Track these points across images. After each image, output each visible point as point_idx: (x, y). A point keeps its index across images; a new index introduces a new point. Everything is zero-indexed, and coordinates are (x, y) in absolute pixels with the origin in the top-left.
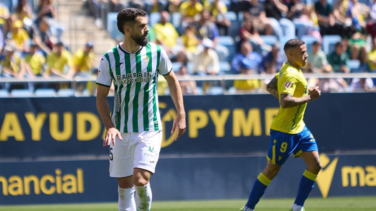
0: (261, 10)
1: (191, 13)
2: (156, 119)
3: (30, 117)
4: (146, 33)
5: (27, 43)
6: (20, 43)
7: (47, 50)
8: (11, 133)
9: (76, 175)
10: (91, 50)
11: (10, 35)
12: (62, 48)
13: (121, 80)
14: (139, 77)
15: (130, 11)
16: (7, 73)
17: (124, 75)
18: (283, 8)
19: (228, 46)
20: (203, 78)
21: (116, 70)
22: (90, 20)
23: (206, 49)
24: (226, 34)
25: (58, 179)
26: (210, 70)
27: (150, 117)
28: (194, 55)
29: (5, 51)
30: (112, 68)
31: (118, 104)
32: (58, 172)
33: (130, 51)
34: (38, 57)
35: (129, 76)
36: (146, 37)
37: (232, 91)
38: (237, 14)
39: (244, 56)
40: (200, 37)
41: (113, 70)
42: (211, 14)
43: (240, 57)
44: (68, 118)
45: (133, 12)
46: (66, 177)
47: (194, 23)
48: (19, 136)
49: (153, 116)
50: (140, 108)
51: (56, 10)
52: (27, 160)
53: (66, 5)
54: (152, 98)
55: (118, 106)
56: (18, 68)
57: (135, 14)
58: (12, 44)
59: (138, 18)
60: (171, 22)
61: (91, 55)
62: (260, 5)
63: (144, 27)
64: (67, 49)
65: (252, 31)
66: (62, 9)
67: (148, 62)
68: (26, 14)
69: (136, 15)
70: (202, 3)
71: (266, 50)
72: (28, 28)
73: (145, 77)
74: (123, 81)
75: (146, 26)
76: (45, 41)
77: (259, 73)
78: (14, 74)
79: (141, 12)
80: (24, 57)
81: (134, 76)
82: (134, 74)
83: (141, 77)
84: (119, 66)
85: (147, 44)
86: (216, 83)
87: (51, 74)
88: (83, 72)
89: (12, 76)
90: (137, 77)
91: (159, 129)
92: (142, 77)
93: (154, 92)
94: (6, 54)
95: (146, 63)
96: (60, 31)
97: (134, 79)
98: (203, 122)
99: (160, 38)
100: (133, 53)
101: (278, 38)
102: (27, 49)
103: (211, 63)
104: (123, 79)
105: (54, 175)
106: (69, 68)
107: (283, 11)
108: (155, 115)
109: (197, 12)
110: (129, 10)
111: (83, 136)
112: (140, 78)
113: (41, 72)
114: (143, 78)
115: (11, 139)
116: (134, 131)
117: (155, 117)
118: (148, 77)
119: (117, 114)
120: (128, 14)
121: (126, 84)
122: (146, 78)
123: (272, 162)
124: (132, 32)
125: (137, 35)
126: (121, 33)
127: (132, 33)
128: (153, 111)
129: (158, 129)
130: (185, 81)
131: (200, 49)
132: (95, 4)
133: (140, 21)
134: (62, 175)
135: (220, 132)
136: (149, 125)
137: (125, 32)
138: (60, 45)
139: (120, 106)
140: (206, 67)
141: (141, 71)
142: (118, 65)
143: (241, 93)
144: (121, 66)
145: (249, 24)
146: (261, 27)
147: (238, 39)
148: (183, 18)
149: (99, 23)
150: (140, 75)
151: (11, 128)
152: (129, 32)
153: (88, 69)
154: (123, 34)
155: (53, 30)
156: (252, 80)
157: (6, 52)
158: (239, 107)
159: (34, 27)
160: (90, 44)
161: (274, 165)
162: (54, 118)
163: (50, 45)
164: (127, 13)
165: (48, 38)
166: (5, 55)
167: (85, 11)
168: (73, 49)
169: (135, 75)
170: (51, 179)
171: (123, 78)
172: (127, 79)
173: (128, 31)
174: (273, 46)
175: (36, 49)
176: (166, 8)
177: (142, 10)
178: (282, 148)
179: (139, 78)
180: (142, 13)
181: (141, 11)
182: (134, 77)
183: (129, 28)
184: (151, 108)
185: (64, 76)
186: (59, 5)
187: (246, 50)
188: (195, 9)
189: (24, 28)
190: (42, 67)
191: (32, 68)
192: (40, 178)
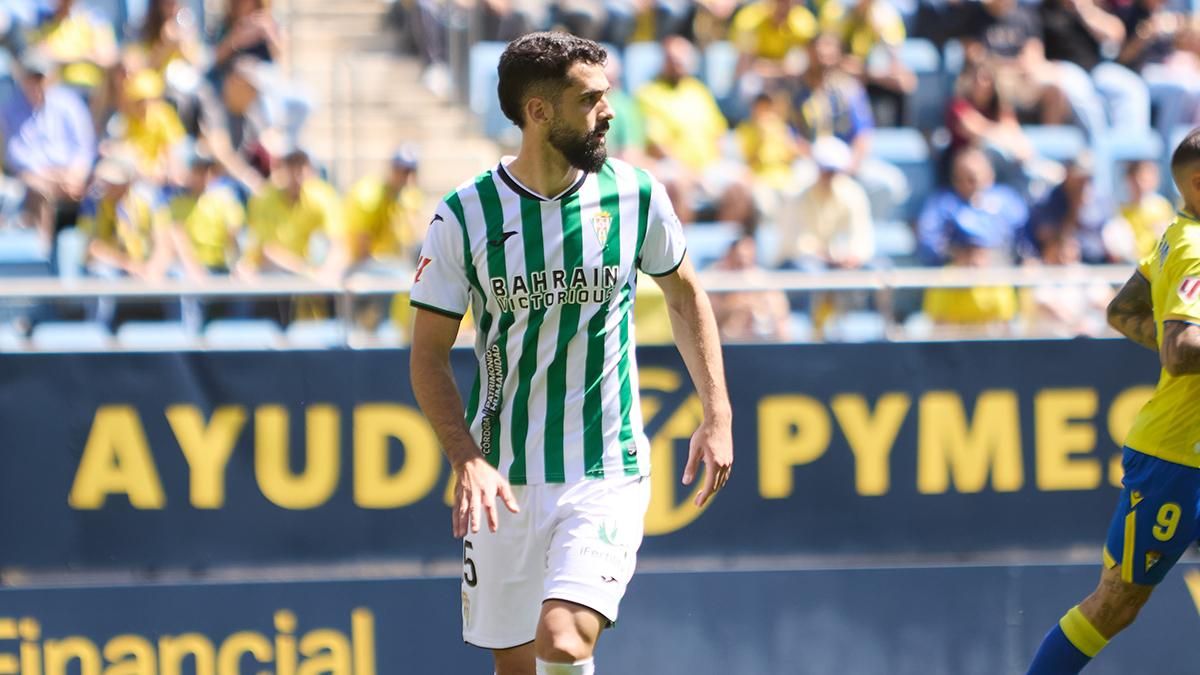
0: (1027, 34)
1: (774, 43)
2: (628, 434)
3: (184, 422)
4: (603, 124)
5: (179, 152)
6: (154, 154)
7: (248, 178)
8: (115, 482)
9: (346, 630)
10: (410, 178)
11: (115, 126)
12: (305, 171)
13: (508, 297)
14: (574, 285)
15: (547, 42)
16: (105, 261)
17: (520, 278)
18: (1107, 27)
19: (904, 166)
20: (814, 279)
21: (489, 258)
22: (409, 69)
23: (828, 174)
24: (899, 121)
25: (285, 648)
26: (837, 254)
27: (606, 430)
28: (781, 198)
29: (97, 182)
30: (475, 252)
31: (497, 382)
32: (284, 621)
33: (541, 190)
34: (217, 205)
35: (537, 283)
36: (602, 140)
37: (919, 330)
38: (940, 48)
39: (964, 200)
40: (803, 131)
41: (480, 257)
42: (846, 48)
43: (947, 205)
44: (322, 424)
45: (557, 47)
46: (315, 641)
47: (783, 83)
48: (146, 491)
49: (617, 426)
50: (573, 396)
51: (283, 33)
52: (173, 578)
53: (321, 17)
54: (617, 358)
55: (496, 388)
56: (143, 243)
57: (566, 54)
58: (125, 159)
59: (579, 68)
60: (701, 76)
61: (409, 197)
62: (1025, 17)
63: (598, 104)
64: (323, 174)
65: (991, 110)
66: (309, 33)
67: (605, 228)
68: (175, 49)
69: (572, 59)
70: (815, 10)
71: (1043, 180)
72: (181, 99)
73: (596, 284)
74: (515, 298)
75: (604, 98)
76: (245, 146)
77: (1018, 261)
78: (130, 268)
79: (587, 48)
80: (168, 202)
81: (556, 280)
82: (555, 273)
83: (582, 284)
84: (502, 243)
85: (604, 167)
86: (860, 300)
87: (265, 266)
88: (379, 257)
89: (124, 273)
90: (568, 283)
91: (640, 470)
92: (585, 285)
93: (624, 338)
94: (102, 195)
95: (600, 235)
96: (297, 112)
97: (556, 292)
98: (812, 443)
99: (658, 135)
100: (551, 197)
101: (1086, 134)
102: (179, 175)
103: (844, 225)
104: (515, 293)
105: (271, 634)
106: (328, 243)
107: (1106, 37)
108: (625, 422)
109: (793, 41)
110: (544, 39)
111: (376, 490)
112: (577, 290)
113: (228, 260)
114: (590, 287)
115: (117, 501)
116: (549, 479)
117: (626, 428)
118: (607, 284)
119: (487, 416)
120: (541, 54)
121: (528, 310)
122: (599, 289)
123: (1119, 575)
124: (554, 119)
125: (572, 132)
126: (510, 122)
127: (552, 122)
128: (619, 408)
129: (635, 471)
130: (747, 293)
131: (805, 175)
132: (428, 13)
133: (583, 79)
134: (299, 634)
135: (872, 477)
136: (603, 456)
137: (529, 118)
138: (297, 160)
139: (502, 388)
140: (826, 241)
141: (581, 264)
142: (497, 240)
143: (951, 334)
144: (507, 243)
145: (984, 84)
146: (1026, 96)
147: (941, 139)
148: (745, 63)
149: (439, 79)
150: (580, 277)
151: (116, 461)
152: (541, 121)
153: (397, 249)
154: (517, 126)
155: (273, 107)
156: (991, 288)
157: (101, 184)
158: (942, 385)
159: (205, 95)
160: (407, 157)
161: (1126, 586)
162: (272, 424)
163: (260, 162)
164: (539, 50)
165: (255, 136)
166: (96, 197)
167: (390, 38)
168: (345, 175)
169: (559, 276)
170: (258, 646)
171: (516, 288)
172: (532, 293)
173: (539, 115)
174: (1069, 164)
175: (209, 175)
176: (685, 28)
177: (590, 39)
178: (1159, 525)
179: (573, 289)
180: (592, 53)
181: (588, 43)
182: (555, 287)
183: (542, 106)
184: (610, 398)
185: (310, 273)
186: (295, 15)
187: (972, 180)
188: (788, 29)
189: (169, 100)
190: (230, 241)
191: (197, 245)
192: (217, 641)
